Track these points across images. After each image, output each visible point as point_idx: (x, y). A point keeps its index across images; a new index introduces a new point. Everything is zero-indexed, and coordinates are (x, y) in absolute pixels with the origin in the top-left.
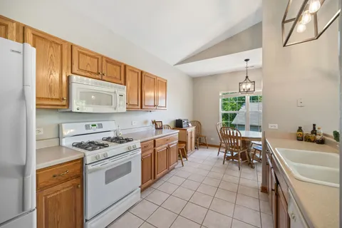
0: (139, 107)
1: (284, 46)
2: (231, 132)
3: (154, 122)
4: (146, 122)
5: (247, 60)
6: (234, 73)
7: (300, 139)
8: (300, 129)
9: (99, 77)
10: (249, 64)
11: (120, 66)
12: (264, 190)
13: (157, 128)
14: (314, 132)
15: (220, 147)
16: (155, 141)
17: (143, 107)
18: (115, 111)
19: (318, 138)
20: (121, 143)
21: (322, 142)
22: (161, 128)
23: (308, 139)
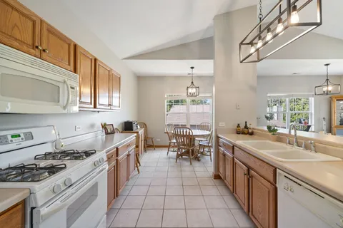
0: (92, 106)
1: (241, 62)
2: (185, 131)
3: (104, 126)
4: (92, 126)
5: (192, 68)
6: (178, 77)
7: (238, 133)
8: (239, 126)
9: (37, 52)
10: (194, 71)
11: (69, 45)
12: (217, 177)
13: (107, 133)
14: (246, 127)
15: (169, 147)
16: (117, 148)
17: (98, 106)
18: (65, 111)
19: (250, 131)
20: (76, 158)
21: (252, 134)
22: (113, 133)
23: (243, 133)
